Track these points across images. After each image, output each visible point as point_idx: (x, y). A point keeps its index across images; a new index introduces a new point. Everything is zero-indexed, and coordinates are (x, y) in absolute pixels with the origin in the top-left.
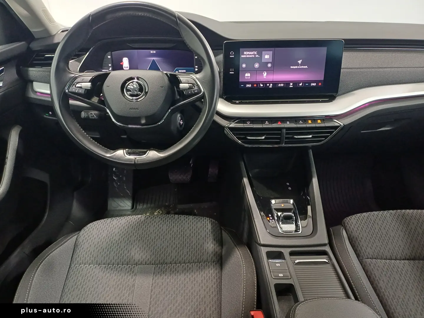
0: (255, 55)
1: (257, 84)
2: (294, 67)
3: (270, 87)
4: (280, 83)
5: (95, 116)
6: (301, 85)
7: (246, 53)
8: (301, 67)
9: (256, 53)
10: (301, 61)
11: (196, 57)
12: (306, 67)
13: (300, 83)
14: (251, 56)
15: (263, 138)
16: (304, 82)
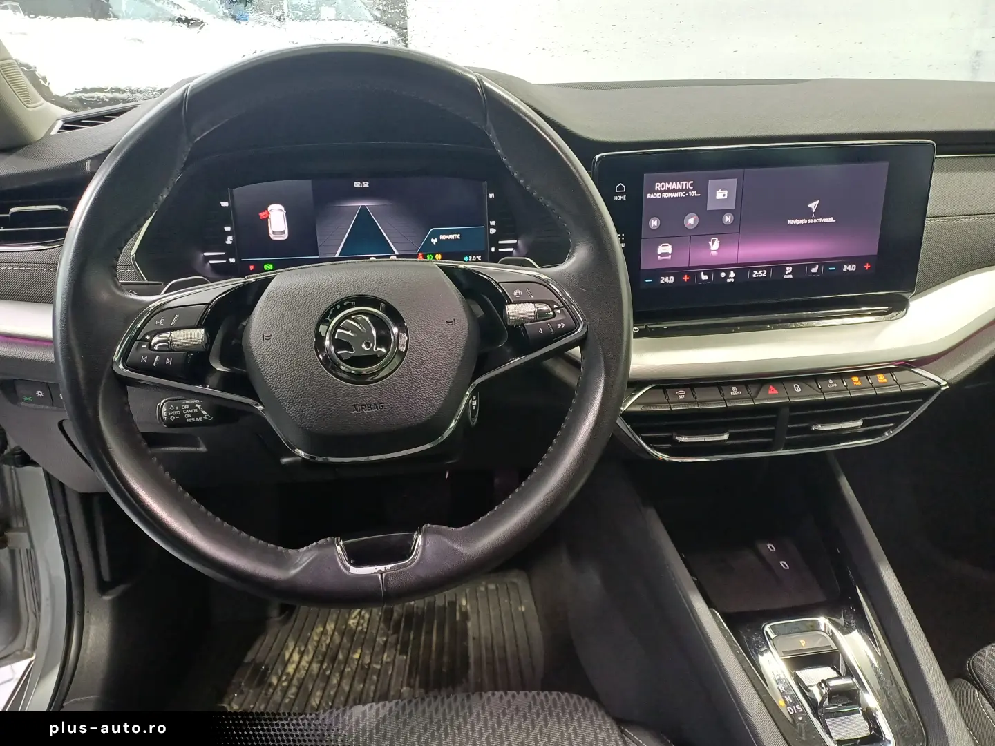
0: (687, 191)
1: (691, 275)
2: (798, 222)
3: (729, 280)
4: (758, 269)
5: (204, 413)
6: (814, 270)
7: (660, 185)
8: (815, 221)
9: (689, 185)
10: (817, 203)
11: (492, 196)
12: (831, 220)
13: (814, 266)
14: (675, 195)
15: (726, 437)
16: (824, 262)
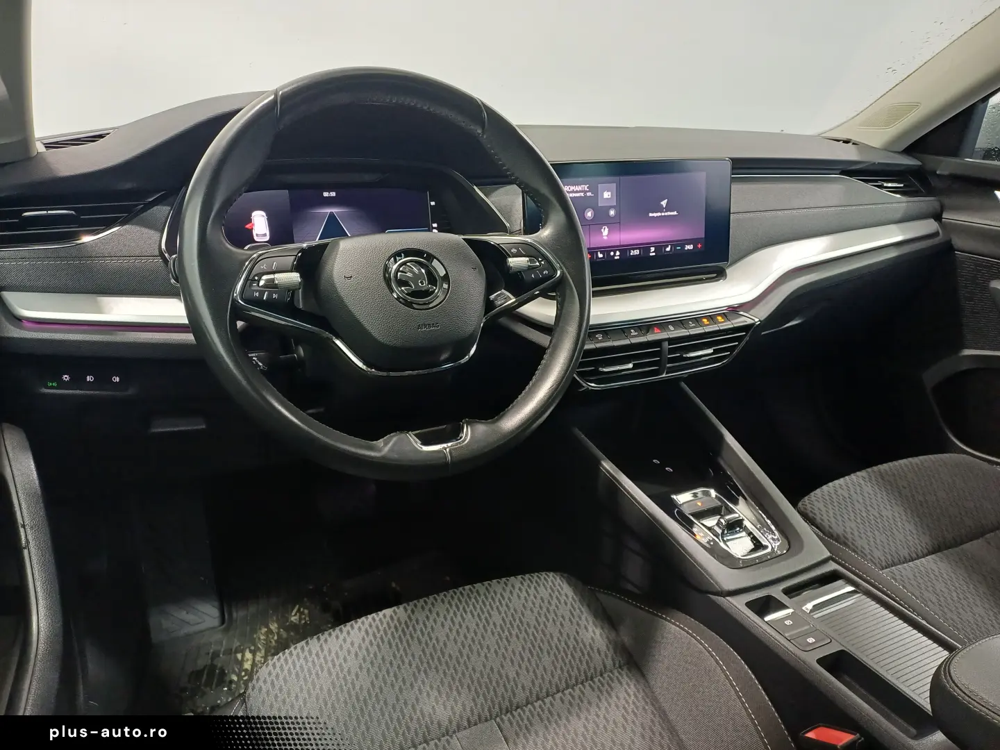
0: (585, 192)
1: (592, 254)
2: (655, 215)
3: (616, 258)
4: (634, 249)
5: (261, 364)
6: (668, 249)
7: (568, 188)
8: (666, 214)
9: (586, 187)
10: (666, 201)
11: (433, 203)
12: (675, 213)
13: (667, 246)
14: (578, 195)
15: (631, 366)
16: (674, 243)
